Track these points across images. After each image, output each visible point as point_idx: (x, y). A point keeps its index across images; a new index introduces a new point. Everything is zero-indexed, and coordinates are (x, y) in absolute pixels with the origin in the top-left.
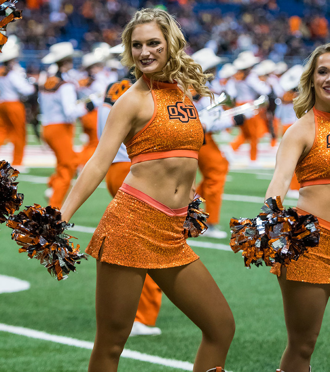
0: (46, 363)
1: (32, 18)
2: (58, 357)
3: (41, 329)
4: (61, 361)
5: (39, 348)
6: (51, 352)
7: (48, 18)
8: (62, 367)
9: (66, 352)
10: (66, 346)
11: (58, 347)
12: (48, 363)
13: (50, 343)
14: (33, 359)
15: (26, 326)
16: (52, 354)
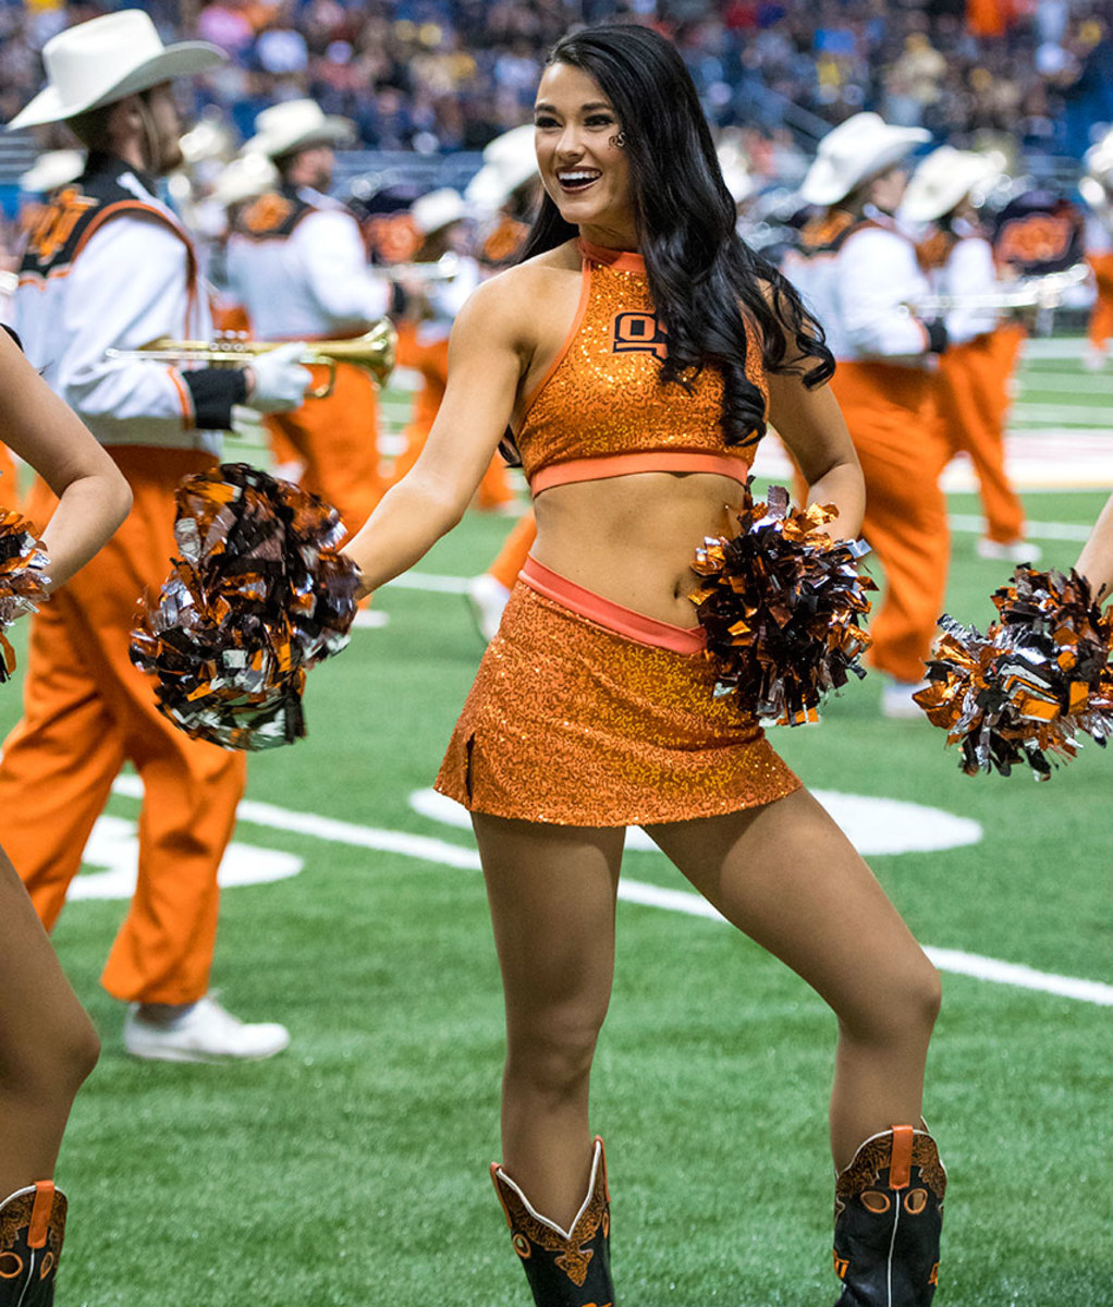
0: (1031, 1054)
1: (981, 64)
2: (1066, 1037)
3: (1015, 958)
4: (1075, 1050)
5: (1010, 1011)
6: (1046, 1021)
7: (1031, 60)
8: (1076, 1066)
9: (1088, 1025)
10: (1090, 1005)
11: (1066, 1010)
12: (1039, 1053)
13: (1044, 996)
14: (994, 1042)
15: (972, 948)
16: (1048, 1029)
